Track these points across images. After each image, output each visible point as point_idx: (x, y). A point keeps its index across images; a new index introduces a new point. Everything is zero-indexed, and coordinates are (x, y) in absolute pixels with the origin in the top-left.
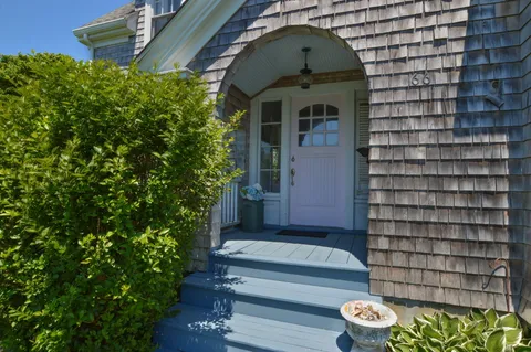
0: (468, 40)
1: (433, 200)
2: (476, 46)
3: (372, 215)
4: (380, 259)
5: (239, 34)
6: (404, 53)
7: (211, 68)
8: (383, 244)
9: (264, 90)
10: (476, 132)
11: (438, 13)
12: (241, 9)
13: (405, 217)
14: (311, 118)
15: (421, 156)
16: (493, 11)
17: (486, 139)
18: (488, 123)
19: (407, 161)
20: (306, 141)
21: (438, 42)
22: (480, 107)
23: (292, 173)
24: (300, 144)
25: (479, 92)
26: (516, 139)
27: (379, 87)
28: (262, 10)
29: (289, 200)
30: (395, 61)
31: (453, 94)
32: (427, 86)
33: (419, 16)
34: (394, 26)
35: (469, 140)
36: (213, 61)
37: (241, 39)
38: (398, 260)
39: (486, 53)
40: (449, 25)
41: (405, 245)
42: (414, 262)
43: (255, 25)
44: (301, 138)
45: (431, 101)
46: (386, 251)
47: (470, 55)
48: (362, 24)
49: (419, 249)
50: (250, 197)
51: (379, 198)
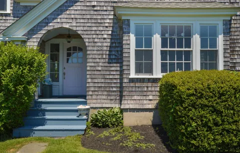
0: (111, 39)
1: (103, 81)
2: (113, 41)
3: (88, 85)
4: (90, 97)
5: (45, 26)
6: (96, 40)
7: (34, 37)
8: (91, 93)
9: (51, 39)
10: (113, 63)
11: (104, 31)
12: (46, 18)
13: (96, 85)
14: (72, 52)
15: (100, 69)
16: (117, 32)
17: (115, 65)
18: (115, 61)
19: (97, 70)
20: (70, 61)
21: (105, 39)
22: (114, 57)
23: (64, 74)
24: (67, 62)
25: (113, 53)
26: (121, 65)
27: (89, 49)
28: (53, 20)
29: (63, 85)
30: (94, 42)
31: (108, 53)
32: (101, 50)
33: (100, 31)
34: (93, 32)
35: (111, 65)
36: (35, 34)
37: (46, 28)
38: (94, 97)
39: (115, 43)
40: (107, 34)
41: (96, 93)
42: (98, 97)
43: (51, 24)
44: (68, 60)
45: (103, 54)
46: (91, 95)
47: (112, 43)
48: (85, 30)
49: (100, 94)
50: (46, 83)
51: (89, 80)
